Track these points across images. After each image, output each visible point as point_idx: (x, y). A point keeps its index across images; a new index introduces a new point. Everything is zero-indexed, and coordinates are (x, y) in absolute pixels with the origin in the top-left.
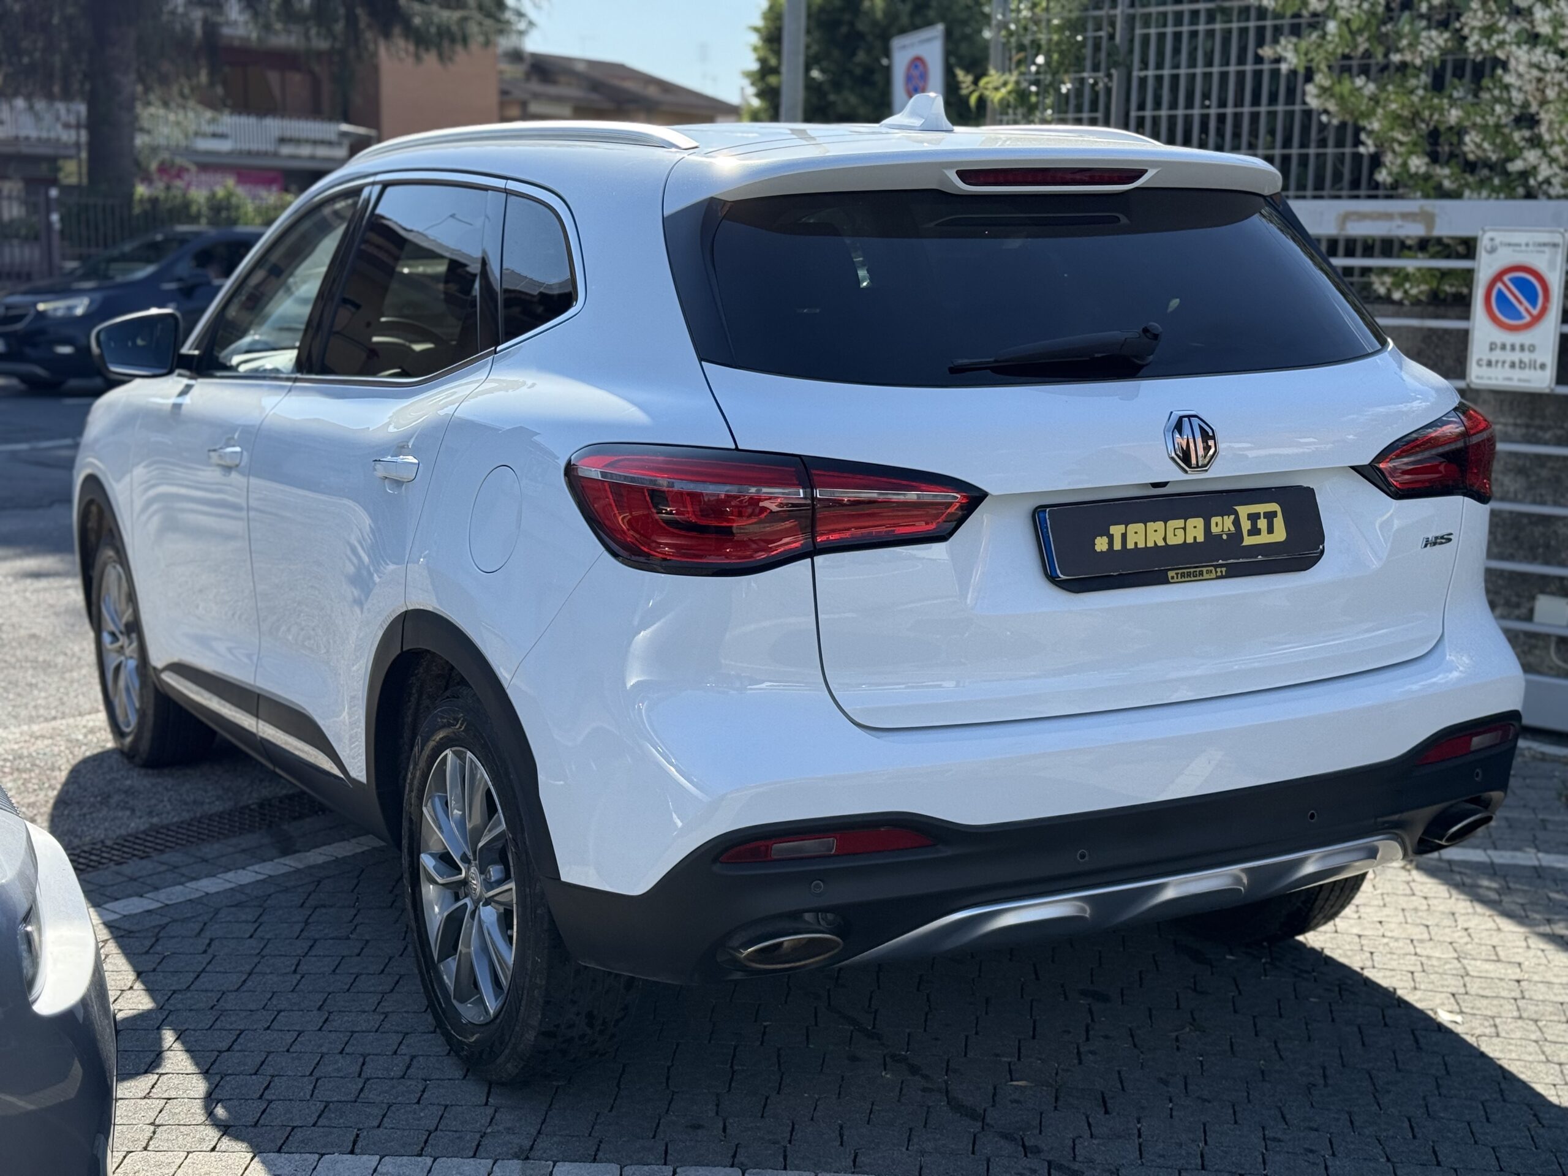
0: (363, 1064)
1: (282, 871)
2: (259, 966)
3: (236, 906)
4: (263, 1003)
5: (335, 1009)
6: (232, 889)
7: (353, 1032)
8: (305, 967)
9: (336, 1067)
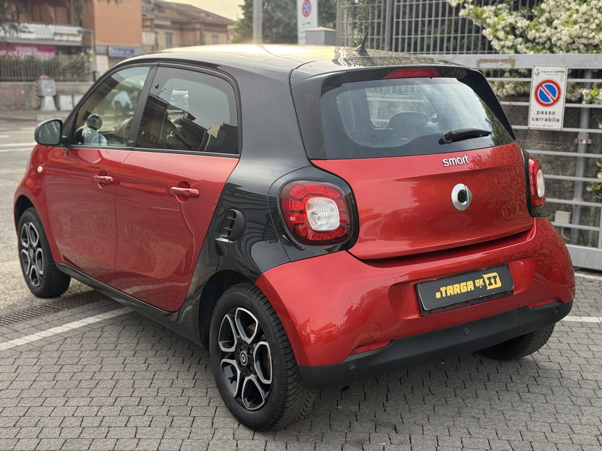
0: (82, 420)
1: (49, 335)
2: (38, 378)
3: (29, 351)
4: (39, 394)
5: (70, 396)
6: (28, 343)
7: (78, 406)
8: (58, 378)
9: (70, 422)
